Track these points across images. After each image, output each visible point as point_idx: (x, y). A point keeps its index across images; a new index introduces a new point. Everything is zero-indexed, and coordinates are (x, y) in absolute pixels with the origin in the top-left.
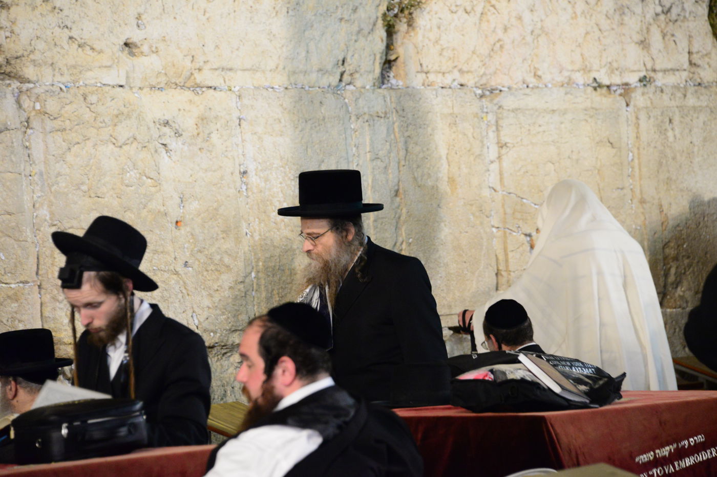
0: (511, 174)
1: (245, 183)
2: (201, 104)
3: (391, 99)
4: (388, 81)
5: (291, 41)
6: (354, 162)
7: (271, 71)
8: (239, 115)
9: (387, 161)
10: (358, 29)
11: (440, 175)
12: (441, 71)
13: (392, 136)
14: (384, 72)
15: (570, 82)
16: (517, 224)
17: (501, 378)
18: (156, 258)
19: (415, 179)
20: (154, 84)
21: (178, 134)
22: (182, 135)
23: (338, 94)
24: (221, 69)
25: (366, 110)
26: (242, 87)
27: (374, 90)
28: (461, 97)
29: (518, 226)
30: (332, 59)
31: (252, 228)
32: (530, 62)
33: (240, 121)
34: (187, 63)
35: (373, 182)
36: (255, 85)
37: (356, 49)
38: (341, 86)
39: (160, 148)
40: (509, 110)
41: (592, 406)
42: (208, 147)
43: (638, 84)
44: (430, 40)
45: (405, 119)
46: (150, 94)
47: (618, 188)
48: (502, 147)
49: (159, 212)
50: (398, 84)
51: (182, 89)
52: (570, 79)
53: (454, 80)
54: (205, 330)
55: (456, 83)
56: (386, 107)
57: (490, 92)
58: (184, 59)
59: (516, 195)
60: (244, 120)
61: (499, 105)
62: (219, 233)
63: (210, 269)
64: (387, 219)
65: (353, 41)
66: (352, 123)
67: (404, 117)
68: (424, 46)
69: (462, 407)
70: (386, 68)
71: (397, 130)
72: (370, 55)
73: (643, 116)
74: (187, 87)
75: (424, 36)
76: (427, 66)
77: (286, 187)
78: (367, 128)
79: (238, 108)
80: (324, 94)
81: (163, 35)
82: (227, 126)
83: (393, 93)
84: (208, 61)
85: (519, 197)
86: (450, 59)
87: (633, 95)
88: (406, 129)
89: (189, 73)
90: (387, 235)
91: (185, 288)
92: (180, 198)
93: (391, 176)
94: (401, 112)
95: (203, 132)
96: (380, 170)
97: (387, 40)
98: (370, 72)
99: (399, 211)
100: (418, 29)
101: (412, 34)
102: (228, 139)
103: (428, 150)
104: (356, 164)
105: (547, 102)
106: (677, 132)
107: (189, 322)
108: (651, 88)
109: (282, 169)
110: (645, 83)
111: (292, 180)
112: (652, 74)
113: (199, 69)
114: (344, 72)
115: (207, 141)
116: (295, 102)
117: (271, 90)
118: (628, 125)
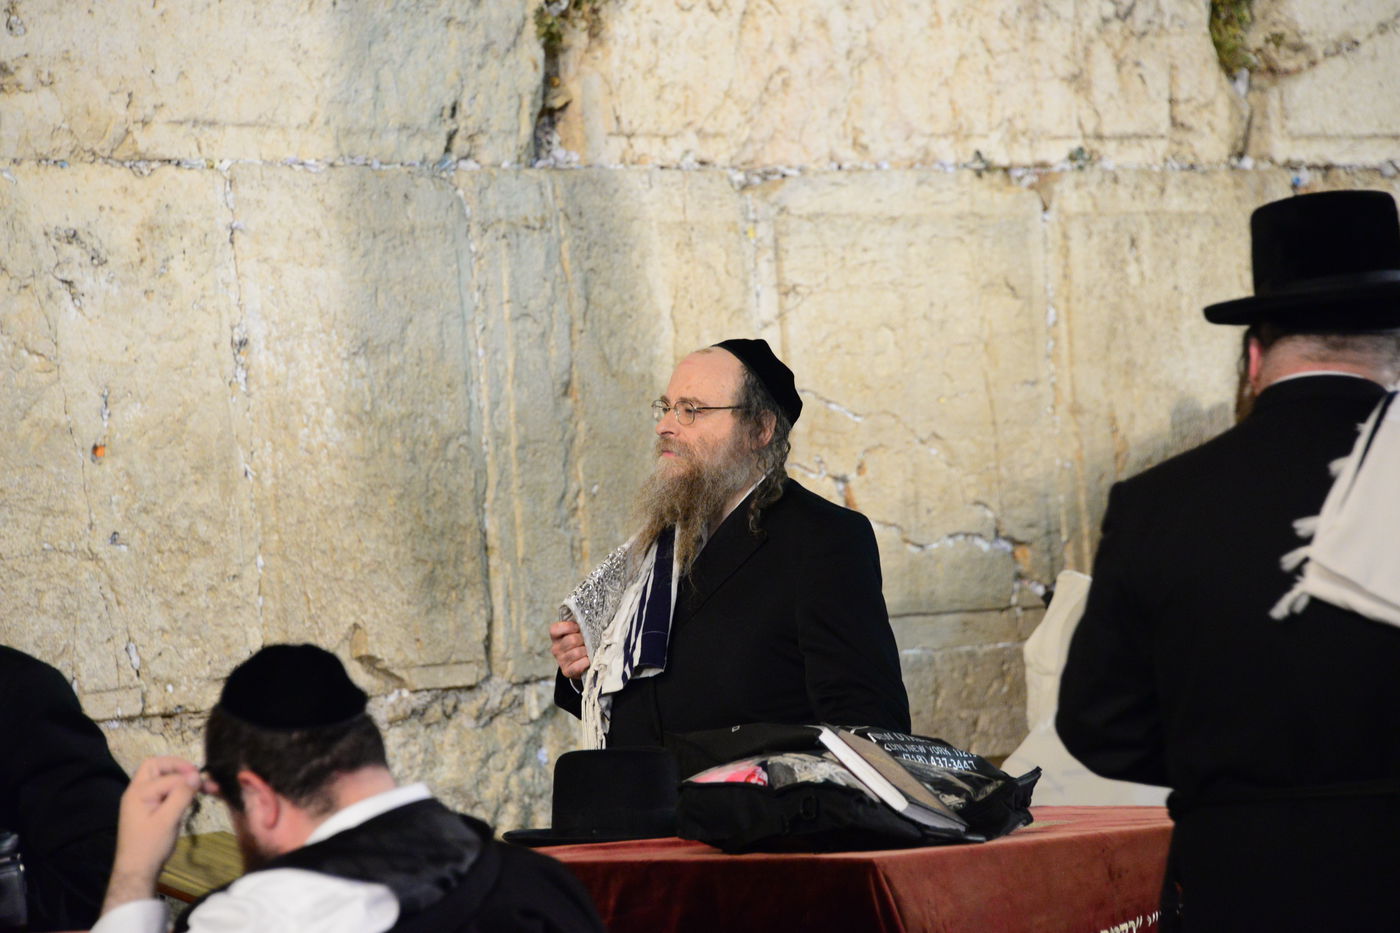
0: (805, 351)
1: (242, 365)
2: (148, 196)
3: (554, 191)
4: (549, 152)
5: (341, 65)
6: (477, 322)
7: (298, 127)
8: (231, 220)
9: (546, 320)
10: (483, 41)
11: (658, 352)
12: (661, 132)
13: (557, 269)
14: (540, 134)
15: (925, 161)
16: (818, 456)
17: (783, 780)
18: (49, 523)
19: (605, 360)
20: (45, 153)
21: (98, 260)
22: (106, 261)
23: (441, 178)
24: (190, 124)
25: (501, 212)
26: (237, 162)
27: (518, 170)
28: (700, 188)
29: (818, 459)
30: (429, 105)
31: (257, 461)
32: (844, 116)
33: (232, 233)
34: (119, 106)
35: (516, 365)
36: (264, 157)
37: (481, 85)
38: (449, 162)
39: (59, 288)
40: (800, 217)
41: (971, 838)
42: (164, 287)
43: (1068, 166)
44: (635, 68)
45: (583, 233)
46: (37, 173)
47: (1026, 382)
48: (786, 294)
49: (56, 425)
50: (568, 159)
51: (106, 163)
52: (927, 153)
53: (687, 152)
54: (154, 679)
55: (690, 159)
56: (545, 207)
57: (761, 178)
58: (110, 99)
59: (816, 394)
60: (241, 230)
61: (782, 205)
62: (188, 470)
63: (167, 548)
64: (545, 445)
65: (475, 66)
66: (471, 241)
67: (582, 229)
68: (622, 80)
69: (704, 841)
70: (544, 125)
71: (566, 255)
72: (510, 98)
73: (1076, 231)
74: (118, 161)
75: (623, 60)
76: (631, 123)
77: (331, 375)
78: (504, 251)
79: (227, 205)
80: (412, 178)
81: (64, 47)
82: (205, 243)
83: (559, 179)
84: (162, 105)
85: (821, 398)
86: (678, 106)
87: (1057, 188)
88: (586, 253)
89: (121, 131)
90: (546, 477)
91: (113, 590)
92: (103, 396)
93: (554, 353)
94: (575, 219)
95: (153, 256)
96: (531, 340)
97: (546, 66)
98: (510, 133)
99: (572, 426)
100: (611, 43)
101: (599, 53)
102: (207, 272)
103: (632, 298)
104: (481, 327)
105: (879, 201)
106: (1147, 266)
107: (121, 662)
108: (1093, 175)
109: (322, 335)
110: (1081, 162)
111: (344, 359)
112: (1095, 145)
113: (142, 121)
114: (455, 132)
115: (161, 275)
116: (352, 195)
117: (301, 167)
118: (1047, 251)
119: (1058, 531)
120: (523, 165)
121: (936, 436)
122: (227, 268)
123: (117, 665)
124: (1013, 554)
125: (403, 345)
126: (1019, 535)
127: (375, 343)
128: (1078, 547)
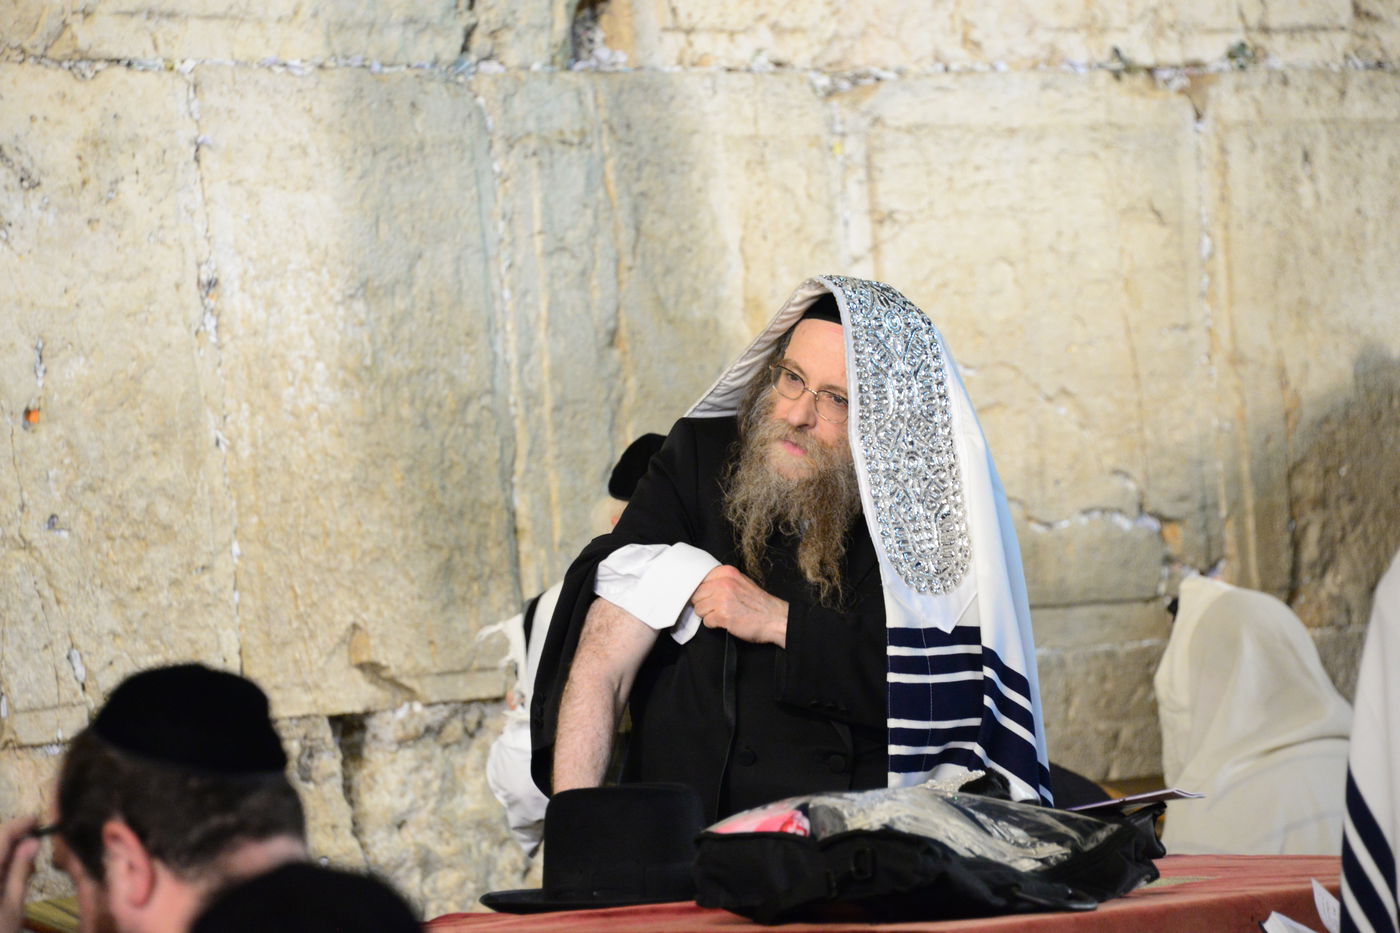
1: (212, 311)
2: (91, 104)
3: (596, 98)
4: (590, 51)
6: (501, 258)
7: (279, 20)
8: (196, 133)
9: (587, 255)
11: (725, 293)
12: (727, 27)
13: (600, 194)
14: (580, 30)
15: (1052, 60)
19: (659, 302)
21: (28, 182)
22: (39, 184)
23: (458, 84)
24: (144, 15)
25: (531, 125)
26: (203, 62)
27: (552, 74)
28: (775, 94)
31: (231, 427)
32: (951, 7)
33: (197, 150)
35: (550, 308)
36: (236, 57)
38: (467, 63)
40: (898, 129)
42: (112, 215)
43: (1226, 65)
45: (632, 150)
47: (1175, 327)
48: (881, 222)
50: (613, 60)
51: (39, 63)
52: (1053, 50)
53: (759, 51)
55: (763, 59)
56: (584, 118)
57: (850, 83)
60: (209, 147)
61: (875, 114)
62: (144, 439)
63: (119, 533)
64: (587, 405)
66: (494, 160)
67: (630, 144)
70: (584, 19)
71: (611, 176)
73: (1237, 145)
74: (53, 60)
76: (689, 16)
77: (322, 323)
78: (534, 172)
79: (191, 115)
80: (421, 83)
82: (163, 162)
83: (602, 84)
87: (1212, 91)
88: (635, 174)
89: (56, 23)
90: (588, 444)
91: (51, 585)
92: (36, 348)
93: (597, 295)
94: (622, 133)
95: (98, 178)
96: (568, 280)
98: (542, 28)
99: (619, 382)
102: (166, 197)
103: (692, 227)
104: (507, 263)
105: (994, 109)
106: (1323, 185)
107: (62, 674)
108: (1257, 75)
109: (311, 274)
110: (1242, 60)
111: (338, 304)
112: (1260, 39)
113: (83, 11)
114: (474, 27)
115: (109, 201)
116: (346, 103)
117: (282, 70)
118: (1200, 168)
119: (1216, 506)
120: (557, 67)
121: (1065, 392)
122: (191, 192)
123: (57, 677)
124: (1160, 533)
125: (410, 286)
126: (1168, 510)
127: (376, 283)
128: (1240, 524)
